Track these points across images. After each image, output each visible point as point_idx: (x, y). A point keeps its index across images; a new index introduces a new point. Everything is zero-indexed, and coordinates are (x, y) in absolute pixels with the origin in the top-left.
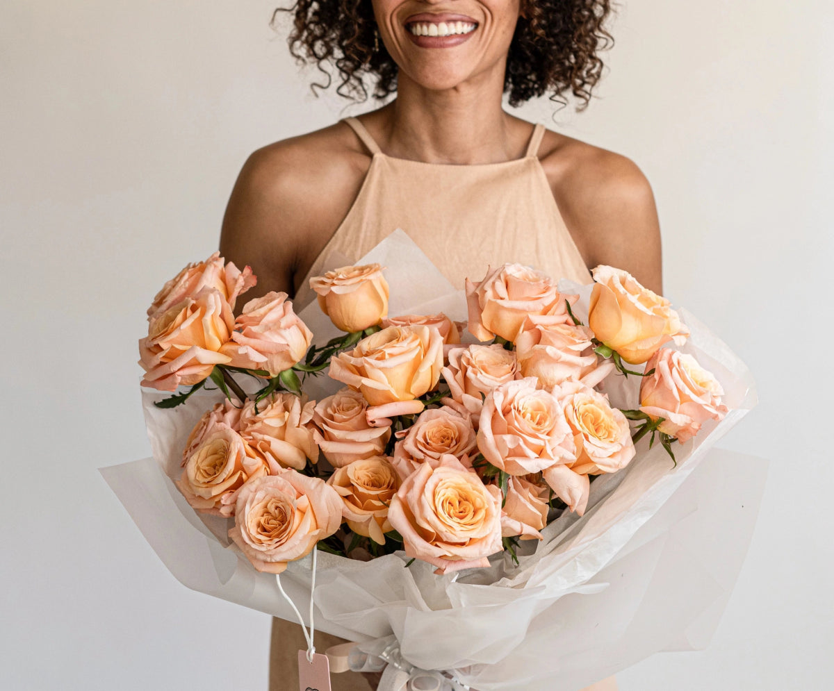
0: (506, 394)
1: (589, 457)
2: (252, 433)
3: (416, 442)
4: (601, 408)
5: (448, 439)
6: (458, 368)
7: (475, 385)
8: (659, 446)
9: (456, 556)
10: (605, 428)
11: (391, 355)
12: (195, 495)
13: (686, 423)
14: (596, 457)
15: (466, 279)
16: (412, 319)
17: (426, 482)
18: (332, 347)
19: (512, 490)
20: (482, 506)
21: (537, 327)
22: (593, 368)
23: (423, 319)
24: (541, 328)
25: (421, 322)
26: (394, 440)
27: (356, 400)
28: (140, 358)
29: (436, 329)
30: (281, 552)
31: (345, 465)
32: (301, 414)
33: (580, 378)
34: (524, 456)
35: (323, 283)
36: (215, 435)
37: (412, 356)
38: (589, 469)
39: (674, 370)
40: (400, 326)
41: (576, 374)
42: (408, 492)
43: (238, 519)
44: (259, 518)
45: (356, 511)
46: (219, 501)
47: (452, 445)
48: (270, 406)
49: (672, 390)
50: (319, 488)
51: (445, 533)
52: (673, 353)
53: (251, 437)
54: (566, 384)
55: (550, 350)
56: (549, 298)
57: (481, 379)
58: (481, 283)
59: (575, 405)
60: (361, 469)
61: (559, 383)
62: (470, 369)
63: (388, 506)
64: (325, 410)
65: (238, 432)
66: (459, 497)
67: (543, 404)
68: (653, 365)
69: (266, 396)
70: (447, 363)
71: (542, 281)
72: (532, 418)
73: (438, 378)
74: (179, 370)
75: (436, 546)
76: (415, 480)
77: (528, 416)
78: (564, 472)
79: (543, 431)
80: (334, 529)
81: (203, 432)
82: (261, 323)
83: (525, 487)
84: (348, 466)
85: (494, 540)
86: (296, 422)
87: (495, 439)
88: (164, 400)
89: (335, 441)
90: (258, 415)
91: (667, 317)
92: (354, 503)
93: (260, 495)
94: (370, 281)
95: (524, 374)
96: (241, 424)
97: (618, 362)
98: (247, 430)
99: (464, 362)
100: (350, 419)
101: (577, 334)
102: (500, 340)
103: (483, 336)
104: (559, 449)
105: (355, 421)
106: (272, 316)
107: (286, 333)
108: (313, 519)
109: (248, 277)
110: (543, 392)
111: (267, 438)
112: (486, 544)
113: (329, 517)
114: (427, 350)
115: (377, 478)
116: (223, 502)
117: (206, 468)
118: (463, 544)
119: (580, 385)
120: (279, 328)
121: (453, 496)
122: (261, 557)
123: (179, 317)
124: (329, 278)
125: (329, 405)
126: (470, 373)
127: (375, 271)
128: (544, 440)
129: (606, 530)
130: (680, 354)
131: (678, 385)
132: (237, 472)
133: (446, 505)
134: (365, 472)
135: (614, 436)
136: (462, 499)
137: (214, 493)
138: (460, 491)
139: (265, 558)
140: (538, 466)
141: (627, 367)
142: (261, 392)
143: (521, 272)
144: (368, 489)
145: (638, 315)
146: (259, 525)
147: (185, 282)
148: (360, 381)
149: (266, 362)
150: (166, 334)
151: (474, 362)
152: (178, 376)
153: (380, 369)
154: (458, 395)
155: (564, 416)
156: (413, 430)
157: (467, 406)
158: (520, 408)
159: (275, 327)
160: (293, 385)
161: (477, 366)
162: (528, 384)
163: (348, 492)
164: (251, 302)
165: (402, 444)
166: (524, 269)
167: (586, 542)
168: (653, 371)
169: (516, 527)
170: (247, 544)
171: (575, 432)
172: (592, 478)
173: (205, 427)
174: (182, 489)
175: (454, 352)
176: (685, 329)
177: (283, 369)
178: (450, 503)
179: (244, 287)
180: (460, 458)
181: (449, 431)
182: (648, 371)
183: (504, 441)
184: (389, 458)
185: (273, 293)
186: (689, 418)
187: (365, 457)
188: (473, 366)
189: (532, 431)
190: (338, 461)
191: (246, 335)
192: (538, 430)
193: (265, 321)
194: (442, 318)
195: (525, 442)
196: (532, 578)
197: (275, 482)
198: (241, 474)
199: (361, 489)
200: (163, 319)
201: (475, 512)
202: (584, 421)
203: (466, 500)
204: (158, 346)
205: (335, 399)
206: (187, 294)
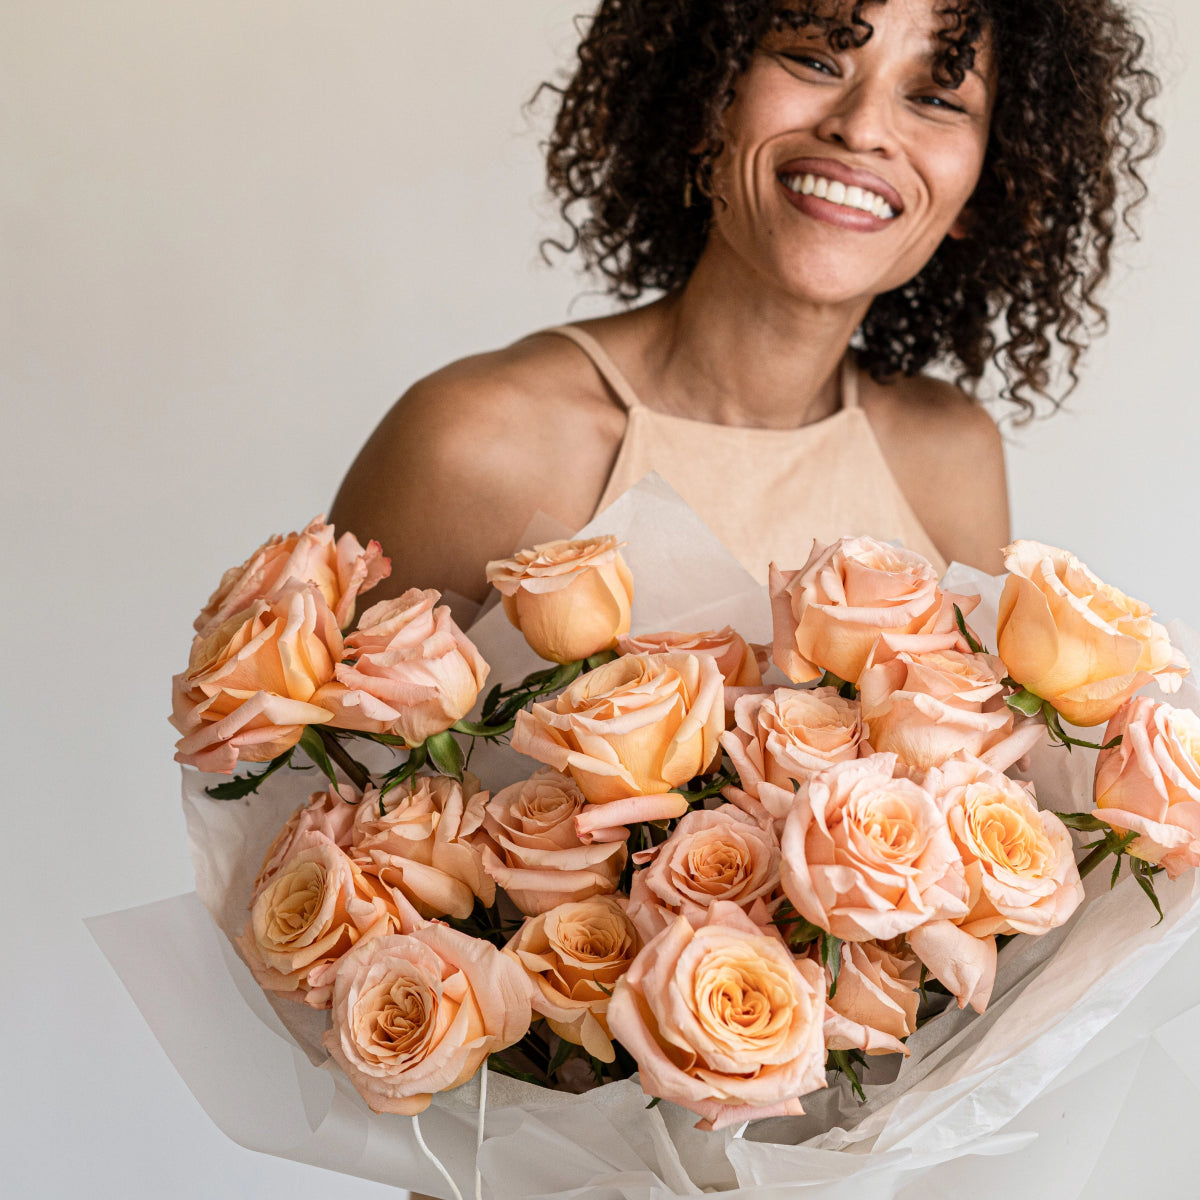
0: (833, 788)
1: (993, 907)
2: (371, 851)
3: (669, 874)
4: (1019, 812)
5: (731, 868)
6: (752, 734)
7: (782, 765)
8: (1129, 882)
9: (733, 1098)
10: (1025, 848)
11: (625, 710)
12: (264, 965)
13: (1179, 843)
14: (1006, 906)
15: (770, 566)
16: (674, 638)
17: (679, 956)
18: (525, 691)
19: (850, 965)
20: (786, 1001)
21: (899, 657)
22: (1006, 733)
23: (693, 638)
24: (906, 658)
25: (684, 646)
26: (631, 868)
27: (565, 790)
28: (172, 712)
29: (710, 659)
30: (411, 1080)
31: (542, 911)
32: (462, 817)
33: (983, 751)
34: (864, 906)
35: (509, 572)
36: (302, 855)
37: (665, 710)
38: (995, 928)
39: (1158, 740)
40: (647, 653)
41: (971, 745)
42: (645, 972)
43: (337, 1016)
44: (374, 1013)
45: (558, 1002)
46: (304, 981)
47: (736, 880)
48: (405, 801)
49: (1152, 780)
50: (485, 959)
51: (715, 1055)
52: (1157, 706)
53: (369, 860)
54: (952, 765)
55: (921, 700)
56: (921, 603)
57: (794, 754)
58: (797, 572)
59: (968, 806)
60: (571, 920)
61: (939, 764)
62: (773, 734)
63: (609, 993)
64: (507, 809)
65: (346, 849)
66: (742, 984)
67: (905, 806)
68: (1120, 728)
69: (402, 782)
70: (731, 725)
71: (909, 571)
72: (884, 834)
73: (714, 750)
74: (236, 735)
75: (697, 1077)
76: (659, 951)
77: (876, 829)
78: (946, 932)
79: (902, 859)
80: (516, 1034)
81: (286, 847)
82: (388, 648)
83: (872, 959)
84: (547, 914)
85: (809, 1067)
86: (452, 833)
87: (811, 873)
88: (220, 785)
89: (522, 868)
90: (384, 819)
91: (1145, 638)
92: (557, 986)
93: (375, 971)
94: (594, 570)
95: (874, 744)
96: (354, 834)
97: (1052, 723)
98: (363, 845)
99: (763, 724)
100: (552, 827)
101: (976, 670)
102: (832, 680)
103: (798, 673)
104: (936, 891)
105: (558, 832)
106: (409, 635)
107: (436, 667)
108: (476, 1017)
109: (374, 560)
110: (906, 782)
111: (397, 860)
112: (794, 1074)
113: (506, 1014)
114: (691, 699)
115: (602, 937)
116: (311, 982)
117: (286, 916)
118: (749, 1076)
119: (980, 766)
120: (421, 657)
121: (732, 983)
122: (377, 1088)
123: (238, 638)
124: (521, 564)
125: (513, 800)
126: (772, 744)
127: (607, 549)
128: (905, 877)
129: (1028, 1043)
130: (1172, 708)
131: (1165, 771)
132: (340, 925)
133: (718, 1000)
134: (578, 926)
135: (1043, 865)
136: (749, 989)
137: (296, 965)
138: (744, 972)
139: (383, 1091)
140: (894, 925)
141: (1072, 732)
142: (394, 773)
143: (871, 553)
144: (581, 960)
145: (1090, 635)
146: (375, 1026)
147: (258, 571)
148: (565, 758)
149: (400, 720)
150: (213, 668)
151: (780, 722)
152: (234, 746)
153: (603, 736)
154: (752, 783)
155: (946, 826)
156: (667, 849)
157: (767, 804)
158: (861, 815)
159: (415, 656)
160: (450, 762)
161: (786, 729)
162: (877, 767)
163: (541, 963)
164: (375, 607)
165: (645, 876)
166: (878, 547)
167: (988, 1066)
168: (1118, 740)
169: (856, 1035)
170: (350, 1062)
171: (968, 858)
172: (1002, 941)
173: (290, 838)
174: (245, 951)
175: (743, 705)
176: (1180, 660)
177: (431, 733)
178: (724, 994)
179: (366, 579)
180: (747, 908)
181: (734, 852)
182: (1108, 741)
183: (827, 878)
184: (622, 901)
185: (416, 591)
186: (1185, 832)
187: (579, 897)
188: (780, 731)
189: (880, 859)
190: (528, 903)
191: (363, 670)
192: (893, 857)
193: (394, 643)
194: (728, 637)
195: (869, 880)
196: (886, 1130)
197: (405, 946)
198: (346, 929)
199: (568, 961)
200: (215, 639)
201: (773, 1013)
202: (985, 836)
203: (757, 989)
204: (198, 690)
205: (527, 787)
206: (259, 594)
